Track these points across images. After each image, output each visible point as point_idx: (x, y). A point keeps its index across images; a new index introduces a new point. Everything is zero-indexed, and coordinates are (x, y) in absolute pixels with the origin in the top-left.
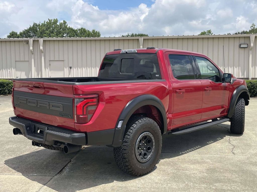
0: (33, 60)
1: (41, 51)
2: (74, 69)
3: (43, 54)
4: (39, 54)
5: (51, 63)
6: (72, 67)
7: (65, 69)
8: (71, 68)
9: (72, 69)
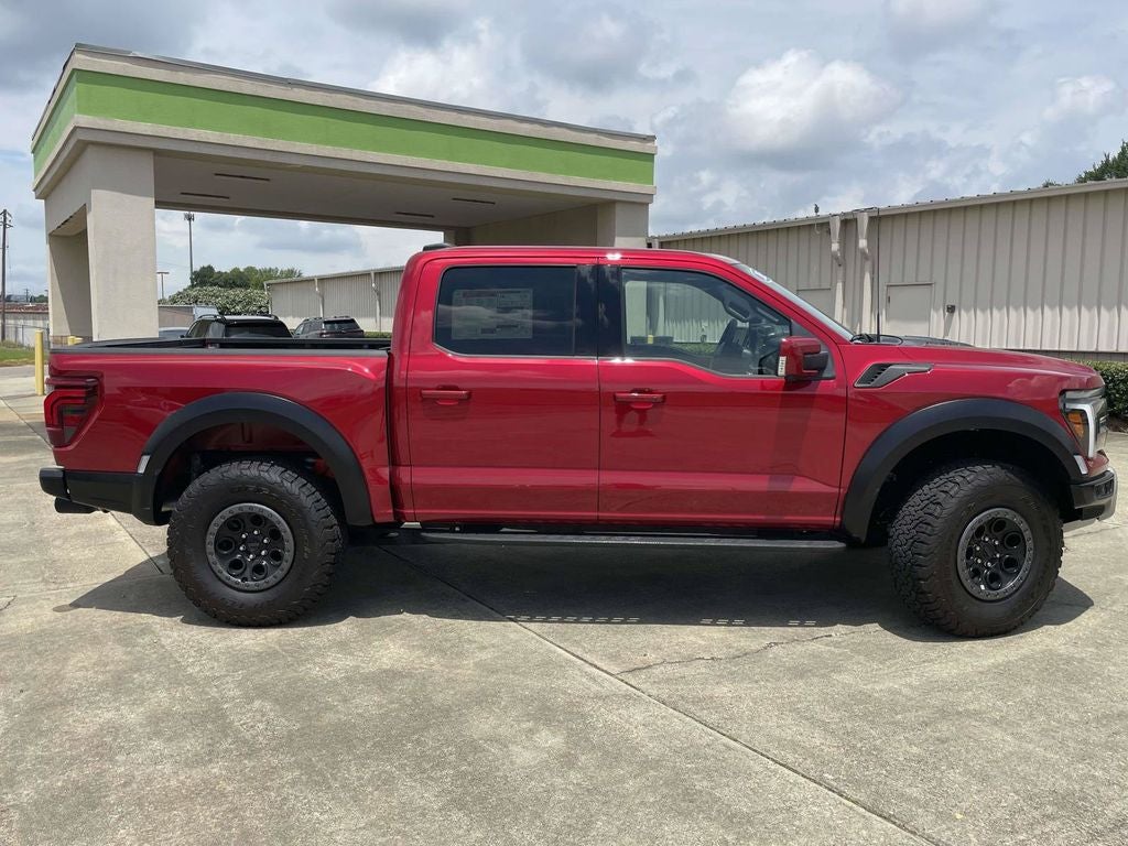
0: (840, 285)
1: (863, 253)
2: (963, 312)
3: (868, 265)
4: (858, 263)
5: (893, 291)
6: (957, 305)
7: (934, 315)
8: (951, 309)
9: (956, 313)
